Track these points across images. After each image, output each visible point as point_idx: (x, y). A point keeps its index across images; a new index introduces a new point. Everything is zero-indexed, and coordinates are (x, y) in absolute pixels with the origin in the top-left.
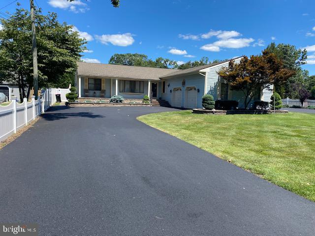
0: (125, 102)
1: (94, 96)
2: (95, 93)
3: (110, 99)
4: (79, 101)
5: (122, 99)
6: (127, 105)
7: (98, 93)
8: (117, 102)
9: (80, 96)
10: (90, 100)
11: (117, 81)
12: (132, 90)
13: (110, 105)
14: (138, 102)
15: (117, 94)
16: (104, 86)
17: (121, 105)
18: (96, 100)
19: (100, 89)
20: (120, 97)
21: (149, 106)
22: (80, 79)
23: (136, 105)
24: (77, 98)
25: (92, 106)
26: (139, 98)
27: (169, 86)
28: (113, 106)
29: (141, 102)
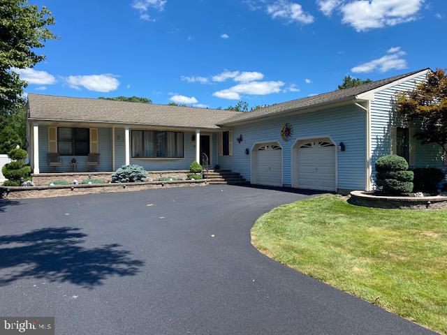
0: (151, 178)
1: (73, 169)
2: (74, 161)
3: (114, 174)
4: (33, 182)
5: (143, 173)
6: (155, 187)
7: (81, 160)
8: (131, 180)
9: (37, 171)
10: (64, 178)
11: (127, 132)
12: (161, 153)
13: (114, 190)
14: (177, 176)
15: (128, 163)
16: (95, 145)
17: (142, 188)
18: (78, 179)
19: (85, 152)
20: (139, 169)
21: (204, 184)
22: (36, 129)
23: (174, 186)
24: (30, 174)
25: (69, 193)
26: (177, 169)
27: (240, 140)
28: (123, 190)
29: (184, 177)
